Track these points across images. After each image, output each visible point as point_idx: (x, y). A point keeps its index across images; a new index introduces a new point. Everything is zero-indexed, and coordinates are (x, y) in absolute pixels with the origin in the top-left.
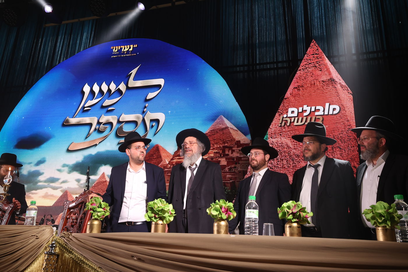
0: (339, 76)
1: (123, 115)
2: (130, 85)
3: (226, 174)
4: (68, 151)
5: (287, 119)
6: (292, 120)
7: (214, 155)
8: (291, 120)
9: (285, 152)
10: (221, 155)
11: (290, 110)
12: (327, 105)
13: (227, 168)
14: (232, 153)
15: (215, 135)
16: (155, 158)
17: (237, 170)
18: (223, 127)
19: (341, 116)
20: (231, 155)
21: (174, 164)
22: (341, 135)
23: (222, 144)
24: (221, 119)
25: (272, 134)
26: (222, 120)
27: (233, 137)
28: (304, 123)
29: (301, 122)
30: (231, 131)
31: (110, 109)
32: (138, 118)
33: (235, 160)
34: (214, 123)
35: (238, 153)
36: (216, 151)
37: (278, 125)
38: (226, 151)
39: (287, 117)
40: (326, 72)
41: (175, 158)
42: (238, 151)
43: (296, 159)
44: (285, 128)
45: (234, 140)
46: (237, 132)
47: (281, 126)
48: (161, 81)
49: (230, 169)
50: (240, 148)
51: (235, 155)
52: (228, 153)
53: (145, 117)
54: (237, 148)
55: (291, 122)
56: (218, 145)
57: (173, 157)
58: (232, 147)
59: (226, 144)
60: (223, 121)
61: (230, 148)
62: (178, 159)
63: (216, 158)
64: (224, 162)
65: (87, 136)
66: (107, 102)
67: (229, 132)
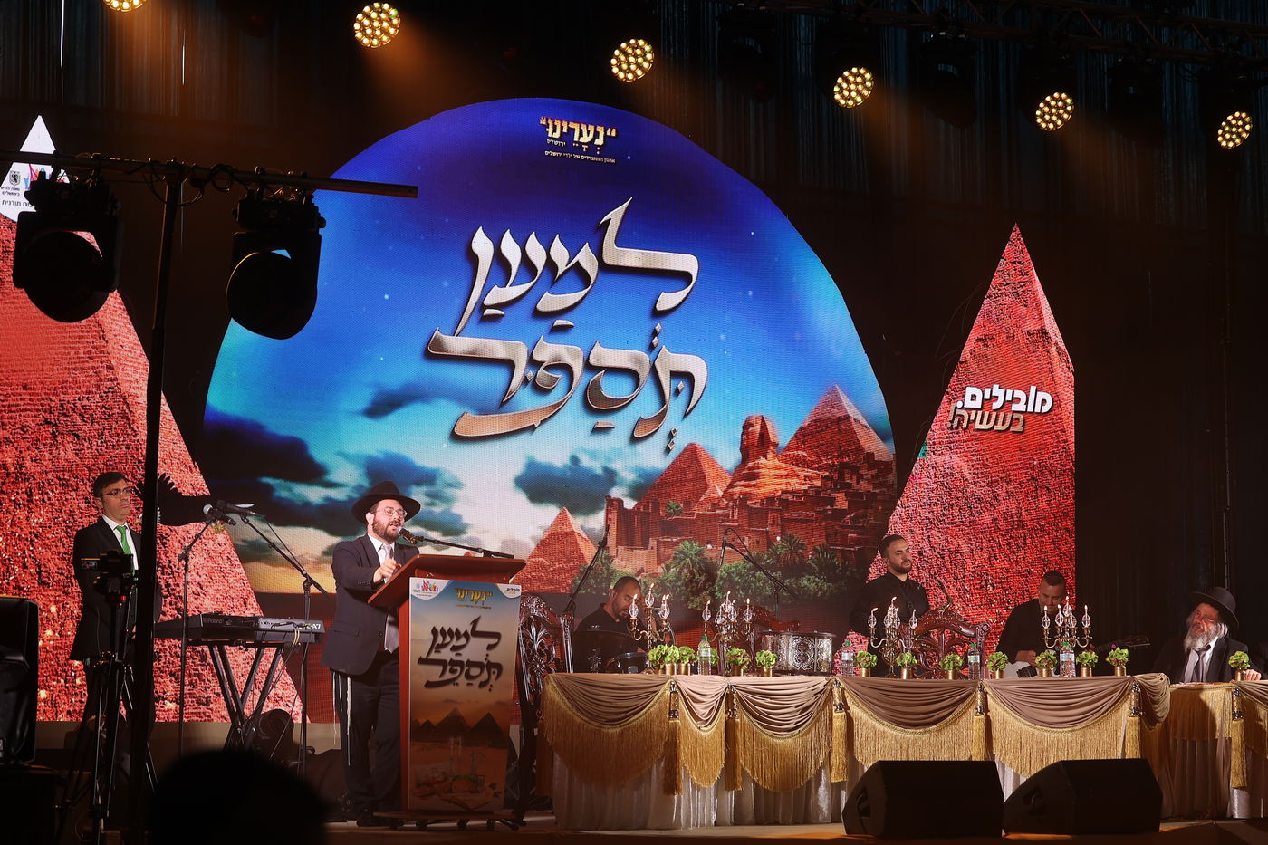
0: (1056, 326)
1: (598, 349)
2: (608, 260)
3: (846, 530)
4: (455, 437)
5: (964, 413)
6: (972, 418)
7: (822, 484)
8: (969, 416)
9: (957, 487)
10: (835, 486)
11: (970, 391)
12: (1033, 388)
13: (848, 516)
14: (858, 482)
15: (823, 435)
16: (691, 480)
17: (868, 522)
18: (839, 415)
19: (1053, 419)
20: (856, 486)
21: (735, 497)
22: (1051, 461)
23: (837, 458)
24: (834, 395)
25: (934, 443)
26: (836, 396)
27: (860, 441)
28: (993, 427)
29: (988, 423)
30: (856, 427)
31: (559, 322)
32: (638, 361)
33: (865, 499)
35: (869, 481)
36: (827, 473)
37: (946, 425)
38: (846, 475)
39: (962, 408)
40: (1035, 313)
41: (738, 483)
42: (870, 477)
43: (976, 505)
44: (958, 433)
45: (862, 450)
46: (869, 433)
47: (951, 428)
48: (686, 262)
49: (854, 520)
50: (874, 472)
51: (864, 486)
52: (851, 482)
53: (656, 363)
54: (868, 470)
55: (969, 421)
56: (830, 459)
57: (733, 481)
58: (858, 468)
59: (846, 460)
60: (838, 397)
61: (854, 469)
62: (744, 485)
63: (826, 490)
64: (842, 502)
65: (504, 398)
66: (550, 302)
67: (852, 429)
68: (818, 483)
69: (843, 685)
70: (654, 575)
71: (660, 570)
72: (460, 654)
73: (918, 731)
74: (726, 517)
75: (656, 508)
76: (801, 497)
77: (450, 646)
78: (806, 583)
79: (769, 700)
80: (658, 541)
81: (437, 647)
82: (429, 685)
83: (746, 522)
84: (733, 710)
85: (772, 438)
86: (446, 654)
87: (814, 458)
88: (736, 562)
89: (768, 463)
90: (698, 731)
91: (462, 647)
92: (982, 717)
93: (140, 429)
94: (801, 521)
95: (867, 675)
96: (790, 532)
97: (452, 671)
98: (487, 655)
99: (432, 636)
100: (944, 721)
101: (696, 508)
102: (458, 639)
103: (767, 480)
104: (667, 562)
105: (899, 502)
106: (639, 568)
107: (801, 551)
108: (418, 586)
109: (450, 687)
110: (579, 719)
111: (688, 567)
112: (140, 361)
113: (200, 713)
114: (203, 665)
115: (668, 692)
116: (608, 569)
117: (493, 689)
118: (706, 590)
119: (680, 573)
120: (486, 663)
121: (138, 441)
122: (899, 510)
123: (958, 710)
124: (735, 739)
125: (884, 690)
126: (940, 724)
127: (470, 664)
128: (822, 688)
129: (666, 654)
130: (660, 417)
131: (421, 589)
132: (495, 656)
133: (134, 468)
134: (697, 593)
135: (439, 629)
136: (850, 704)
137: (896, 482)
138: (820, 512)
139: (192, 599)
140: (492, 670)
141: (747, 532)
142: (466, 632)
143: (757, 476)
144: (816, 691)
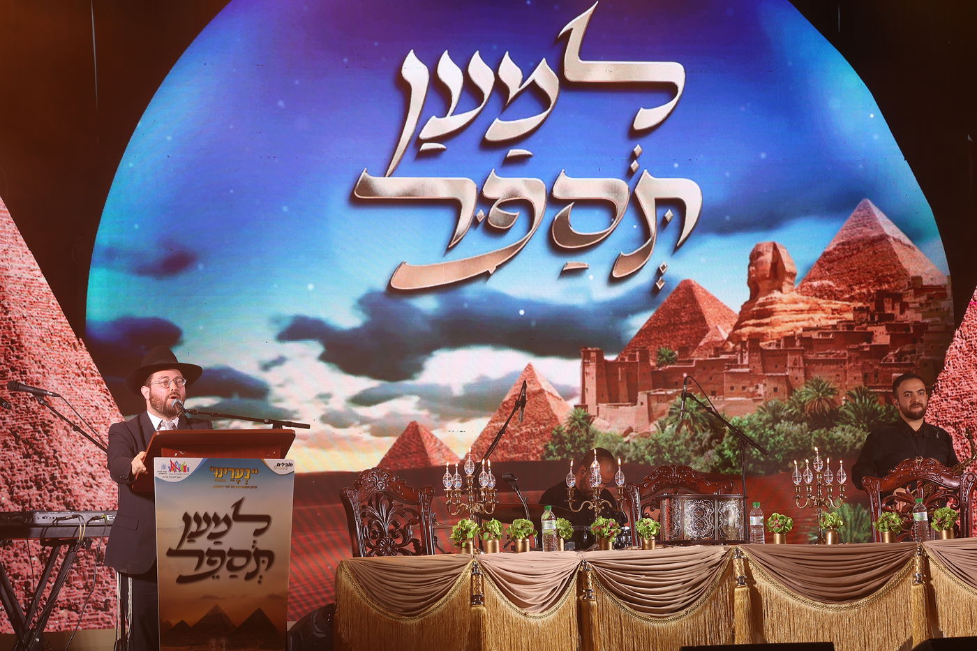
1: (563, 180)
2: (570, 75)
3: (889, 369)
7: (854, 318)
10: (872, 318)
13: (892, 353)
14: (902, 312)
15: (854, 260)
16: (686, 323)
17: (918, 358)
18: (873, 235)
20: (900, 318)
21: (744, 339)
23: (874, 286)
24: (866, 212)
26: (869, 213)
27: (903, 264)
30: (896, 248)
31: (513, 152)
32: (615, 190)
33: (912, 331)
34: (848, 220)
35: (917, 310)
36: (860, 304)
38: (886, 305)
41: (747, 322)
42: (917, 305)
45: (906, 275)
46: (912, 251)
48: (672, 72)
49: (899, 357)
50: (923, 299)
51: (911, 316)
52: (893, 312)
53: (638, 191)
54: (915, 298)
56: (864, 287)
57: (741, 321)
58: (901, 296)
59: (886, 286)
60: (870, 215)
61: (897, 297)
62: (754, 325)
63: (861, 324)
64: (882, 337)
65: (450, 244)
66: (500, 130)
67: (892, 249)
68: (849, 316)
69: (746, 554)
70: (646, 435)
71: (653, 428)
72: (220, 543)
73: (843, 606)
74: (733, 363)
75: (645, 357)
76: (829, 334)
77: (207, 534)
78: (839, 433)
79: (643, 577)
80: (649, 395)
81: (193, 537)
82: (182, 580)
83: (759, 367)
84: (588, 591)
85: (788, 268)
86: (203, 543)
87: (843, 288)
88: (748, 414)
89: (785, 298)
90: (522, 617)
91: (222, 534)
92: (921, 586)
93: (12, 305)
94: (831, 362)
95: (782, 542)
96: (816, 376)
97: (211, 563)
98: (254, 542)
99: (183, 524)
100: (876, 593)
101: (695, 353)
102: (217, 525)
103: (785, 317)
104: (662, 419)
105: (957, 332)
106: (626, 427)
107: (831, 397)
108: (164, 467)
109: (209, 581)
110: (374, 609)
111: (688, 422)
112: (7, 229)
113: (97, 619)
114: (99, 565)
115: (469, 574)
116: (587, 430)
117: (263, 581)
118: (711, 448)
119: (678, 430)
120: (252, 551)
121: (10, 319)
122: (958, 342)
123: (894, 579)
124: (591, 625)
125: (800, 560)
126: (872, 596)
127: (233, 553)
128: (719, 559)
129: (468, 530)
130: (645, 253)
131: (167, 470)
132: (263, 543)
133: (6, 350)
134: (702, 452)
135: (192, 515)
136: (756, 576)
137: (952, 309)
138: (856, 350)
139: (83, 492)
140: (262, 559)
141: (760, 379)
142: (226, 515)
143: (770, 313)
144: (710, 564)
